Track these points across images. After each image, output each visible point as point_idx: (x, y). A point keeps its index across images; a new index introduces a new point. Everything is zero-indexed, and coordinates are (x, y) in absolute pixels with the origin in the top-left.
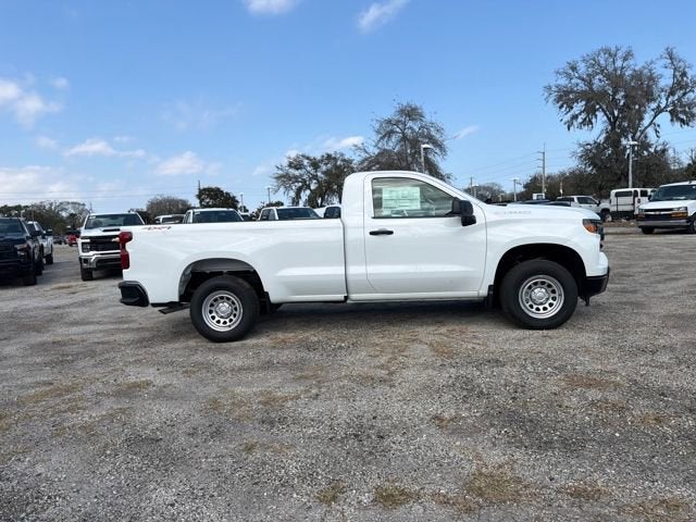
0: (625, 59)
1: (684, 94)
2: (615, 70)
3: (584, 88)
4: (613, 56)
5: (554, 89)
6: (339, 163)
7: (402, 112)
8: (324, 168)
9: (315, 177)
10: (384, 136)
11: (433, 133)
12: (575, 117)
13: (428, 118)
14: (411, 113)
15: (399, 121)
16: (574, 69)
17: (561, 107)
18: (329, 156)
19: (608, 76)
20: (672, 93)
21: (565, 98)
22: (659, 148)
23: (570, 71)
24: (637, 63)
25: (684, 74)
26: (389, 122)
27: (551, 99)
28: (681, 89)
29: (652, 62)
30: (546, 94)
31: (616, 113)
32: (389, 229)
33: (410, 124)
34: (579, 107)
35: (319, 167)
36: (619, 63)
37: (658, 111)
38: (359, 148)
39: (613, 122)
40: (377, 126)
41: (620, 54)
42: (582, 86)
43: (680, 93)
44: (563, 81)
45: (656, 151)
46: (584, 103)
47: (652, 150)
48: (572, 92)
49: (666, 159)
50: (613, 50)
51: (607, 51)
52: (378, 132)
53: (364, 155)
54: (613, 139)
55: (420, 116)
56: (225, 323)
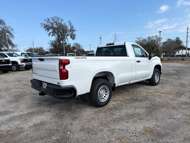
0: (61, 21)
1: (73, 32)
2: (59, 23)
3: (51, 26)
4: (59, 19)
5: (43, 24)
11: (9, 30)
12: (50, 33)
13: (7, 25)
16: (49, 20)
17: (46, 30)
19: (57, 24)
20: (70, 32)
21: (47, 28)
22: (69, 44)
23: (48, 21)
24: (63, 23)
25: (72, 28)
27: (43, 27)
28: (72, 31)
29: (66, 23)
30: (41, 25)
31: (59, 34)
32: (140, 60)
34: (51, 31)
37: (68, 35)
39: (59, 36)
42: (50, 25)
43: (72, 32)
44: (46, 23)
45: (68, 45)
46: (52, 30)
47: (67, 45)
48: (48, 26)
49: (71, 47)
50: (58, 18)
54: (59, 40)
55: (4, 24)
56: (103, 98)
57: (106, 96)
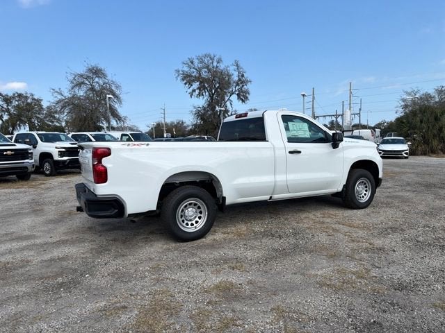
0: (218, 62)
1: (243, 86)
2: (213, 67)
3: (197, 75)
4: (212, 59)
5: (181, 72)
6: (29, 101)
7: (90, 70)
8: (15, 103)
9: (8, 110)
10: (77, 85)
11: (113, 88)
12: (194, 91)
13: (109, 77)
14: (97, 72)
15: (88, 77)
16: (192, 62)
17: (186, 84)
18: (20, 95)
19: (209, 70)
20: (238, 85)
21: (188, 79)
23: (190, 64)
24: (222, 66)
25: (243, 76)
26: (81, 76)
27: (179, 78)
28: (242, 83)
29: (228, 67)
30: (177, 75)
31: (213, 92)
32: (299, 150)
33: (97, 80)
34: (196, 85)
35: (11, 102)
36: (215, 64)
37: (232, 93)
38: (57, 92)
39: (211, 96)
40: (71, 78)
41: (215, 59)
42: (195, 74)
43: (241, 85)
44: (186, 69)
46: (198, 83)
48: (190, 76)
50: (212, 56)
51: (209, 56)
52: (72, 82)
53: (60, 97)
54: (212, 105)
55: (105, 76)
56: (192, 225)
57: (200, 221)
